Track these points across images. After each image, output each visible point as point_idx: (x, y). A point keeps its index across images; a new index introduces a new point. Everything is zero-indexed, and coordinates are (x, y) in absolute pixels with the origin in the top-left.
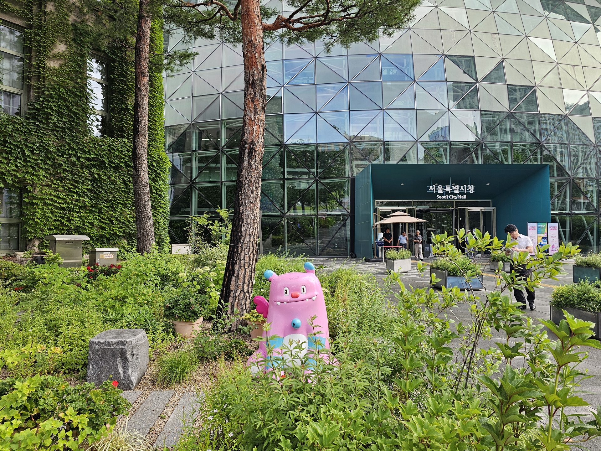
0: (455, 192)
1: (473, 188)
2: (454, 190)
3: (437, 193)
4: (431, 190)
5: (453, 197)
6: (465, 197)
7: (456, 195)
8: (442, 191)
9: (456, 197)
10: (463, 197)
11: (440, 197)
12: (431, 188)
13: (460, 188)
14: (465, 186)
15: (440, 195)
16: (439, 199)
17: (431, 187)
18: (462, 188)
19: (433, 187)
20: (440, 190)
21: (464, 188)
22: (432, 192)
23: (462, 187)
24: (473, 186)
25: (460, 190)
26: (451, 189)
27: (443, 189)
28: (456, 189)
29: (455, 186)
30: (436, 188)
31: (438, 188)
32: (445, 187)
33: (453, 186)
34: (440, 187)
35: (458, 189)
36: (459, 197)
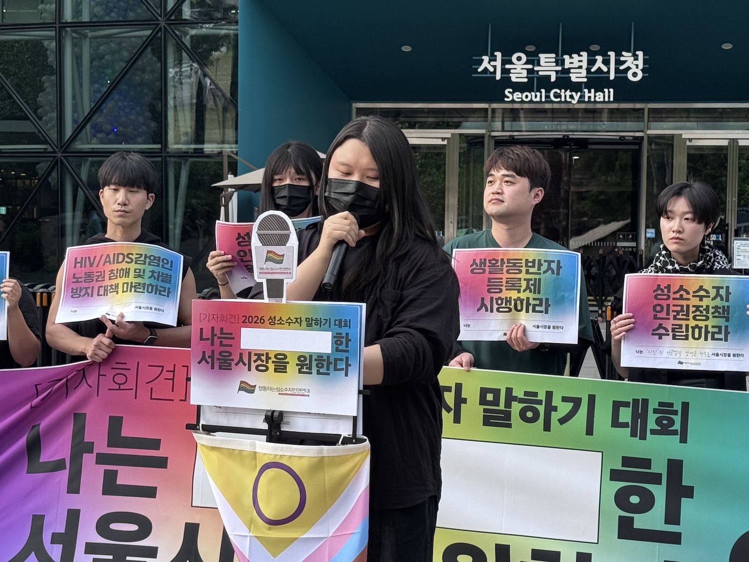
0: (574, 78)
1: (640, 62)
2: (568, 71)
3: (506, 81)
4: (486, 69)
5: (566, 94)
6: (609, 94)
7: (576, 87)
8: (525, 73)
9: (577, 97)
10: (600, 97)
11: (517, 96)
12: (486, 64)
13: (591, 62)
14: (612, 54)
15: (519, 87)
16: (513, 101)
17: (486, 59)
18: (599, 63)
19: (493, 58)
20: (519, 71)
21: (606, 62)
22: (488, 77)
23: (599, 58)
24: (640, 54)
25: (593, 70)
26: (559, 68)
27: (530, 66)
28: (576, 64)
29: (574, 56)
30: (504, 63)
31: (511, 63)
32: (539, 61)
33: (566, 57)
34: (519, 59)
35: (585, 64)
36: (587, 95)
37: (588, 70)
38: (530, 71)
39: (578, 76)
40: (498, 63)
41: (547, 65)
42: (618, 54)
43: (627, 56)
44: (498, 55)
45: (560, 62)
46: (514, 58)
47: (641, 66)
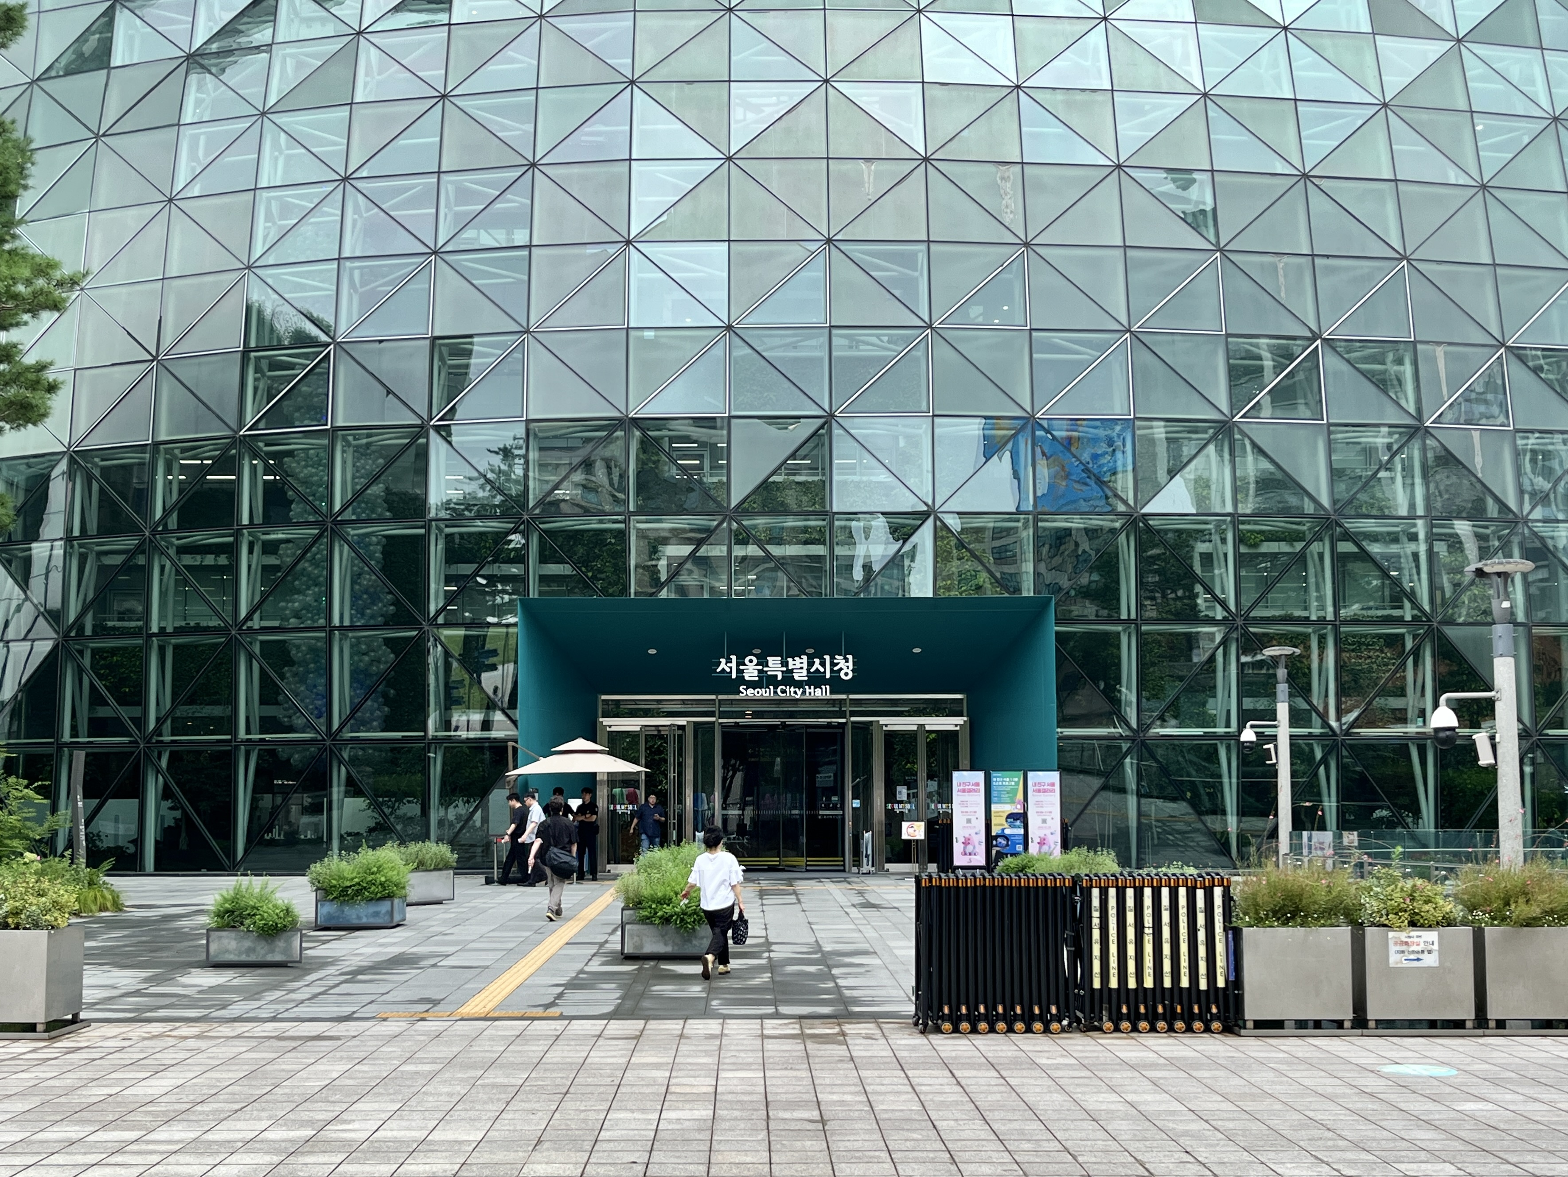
0: (796, 677)
1: (850, 664)
2: (792, 671)
3: (741, 680)
4: (723, 669)
5: (790, 690)
6: (826, 689)
7: (799, 684)
8: (756, 673)
9: (799, 692)
10: (818, 693)
11: (750, 691)
12: (723, 665)
13: (811, 664)
14: (827, 658)
15: (751, 684)
17: (723, 661)
19: (729, 661)
20: (751, 671)
21: (823, 664)
22: (726, 675)
23: (817, 661)
24: (850, 657)
25: (812, 670)
26: (784, 669)
27: (760, 667)
28: (799, 666)
29: (797, 659)
30: (738, 665)
31: (745, 665)
32: (767, 662)
33: (790, 660)
34: (751, 661)
35: (805, 666)
36: (808, 691)
37: (808, 670)
38: (760, 671)
39: (800, 675)
40: (734, 665)
41: (774, 666)
42: (832, 658)
43: (839, 659)
44: (734, 657)
45: (785, 664)
46: (747, 660)
47: (851, 667)
